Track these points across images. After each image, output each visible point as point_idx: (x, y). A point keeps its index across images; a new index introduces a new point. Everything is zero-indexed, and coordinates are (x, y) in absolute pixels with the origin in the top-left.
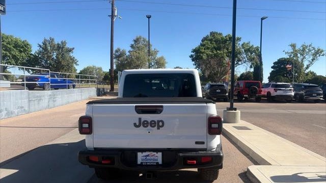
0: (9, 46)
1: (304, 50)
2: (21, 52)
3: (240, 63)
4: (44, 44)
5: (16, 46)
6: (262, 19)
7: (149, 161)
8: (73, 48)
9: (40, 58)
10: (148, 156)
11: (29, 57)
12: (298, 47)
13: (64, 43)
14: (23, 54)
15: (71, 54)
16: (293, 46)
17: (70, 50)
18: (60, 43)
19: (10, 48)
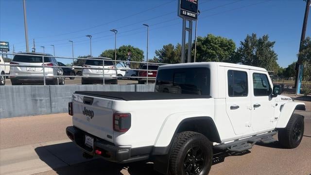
0: (215, 46)
2: (225, 50)
4: (246, 41)
5: (222, 45)
8: (274, 42)
9: (241, 55)
10: (89, 139)
11: (232, 54)
13: (265, 38)
14: (227, 53)
15: (271, 49)
17: (271, 45)
18: (262, 38)
19: (216, 48)
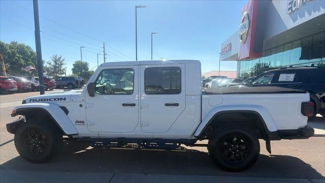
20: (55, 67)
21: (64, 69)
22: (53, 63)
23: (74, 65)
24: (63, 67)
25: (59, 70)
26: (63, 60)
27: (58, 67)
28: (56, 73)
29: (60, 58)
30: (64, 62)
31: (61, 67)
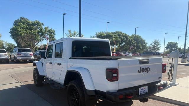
1: (74, 34)
3: (44, 39)
6: (64, 14)
7: (144, 92)
10: (143, 89)
12: (72, 32)
16: (70, 32)
20: (154, 46)
21: (159, 47)
22: (153, 44)
23: (167, 44)
24: (159, 46)
25: (156, 48)
26: (159, 42)
27: (156, 47)
28: (155, 50)
29: (158, 41)
30: (160, 43)
31: (158, 46)
